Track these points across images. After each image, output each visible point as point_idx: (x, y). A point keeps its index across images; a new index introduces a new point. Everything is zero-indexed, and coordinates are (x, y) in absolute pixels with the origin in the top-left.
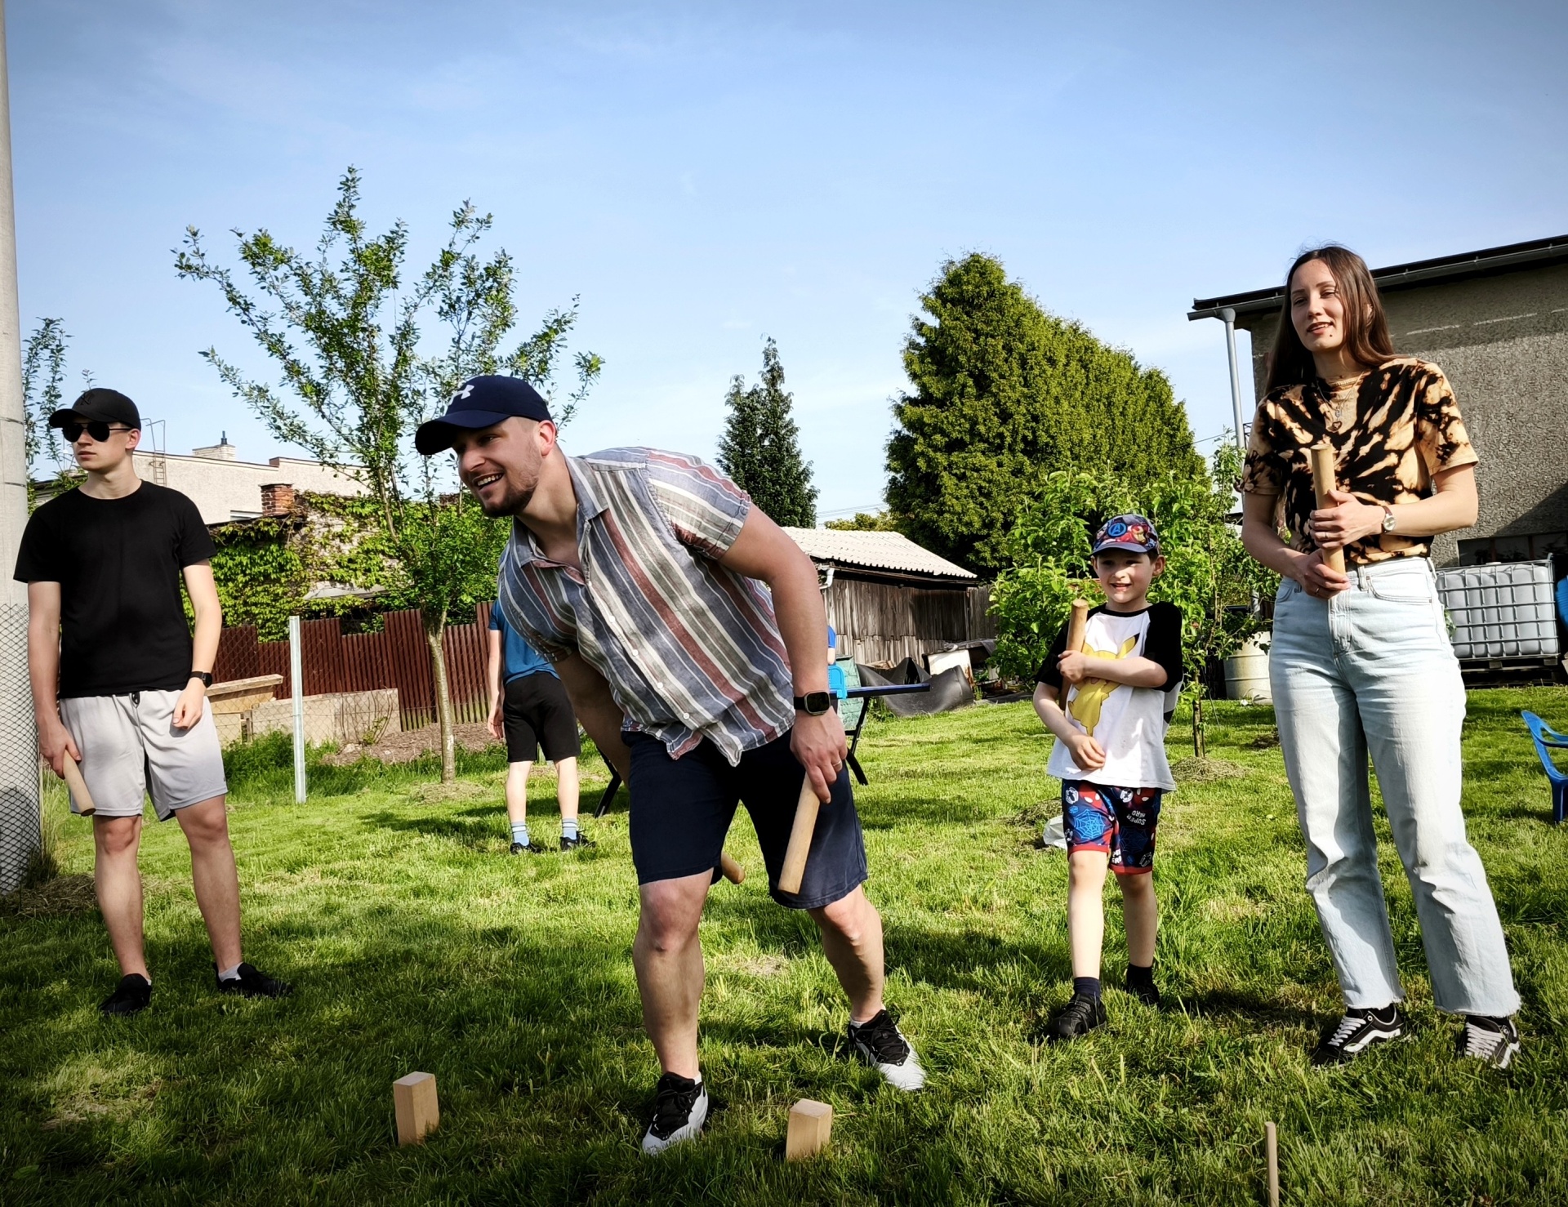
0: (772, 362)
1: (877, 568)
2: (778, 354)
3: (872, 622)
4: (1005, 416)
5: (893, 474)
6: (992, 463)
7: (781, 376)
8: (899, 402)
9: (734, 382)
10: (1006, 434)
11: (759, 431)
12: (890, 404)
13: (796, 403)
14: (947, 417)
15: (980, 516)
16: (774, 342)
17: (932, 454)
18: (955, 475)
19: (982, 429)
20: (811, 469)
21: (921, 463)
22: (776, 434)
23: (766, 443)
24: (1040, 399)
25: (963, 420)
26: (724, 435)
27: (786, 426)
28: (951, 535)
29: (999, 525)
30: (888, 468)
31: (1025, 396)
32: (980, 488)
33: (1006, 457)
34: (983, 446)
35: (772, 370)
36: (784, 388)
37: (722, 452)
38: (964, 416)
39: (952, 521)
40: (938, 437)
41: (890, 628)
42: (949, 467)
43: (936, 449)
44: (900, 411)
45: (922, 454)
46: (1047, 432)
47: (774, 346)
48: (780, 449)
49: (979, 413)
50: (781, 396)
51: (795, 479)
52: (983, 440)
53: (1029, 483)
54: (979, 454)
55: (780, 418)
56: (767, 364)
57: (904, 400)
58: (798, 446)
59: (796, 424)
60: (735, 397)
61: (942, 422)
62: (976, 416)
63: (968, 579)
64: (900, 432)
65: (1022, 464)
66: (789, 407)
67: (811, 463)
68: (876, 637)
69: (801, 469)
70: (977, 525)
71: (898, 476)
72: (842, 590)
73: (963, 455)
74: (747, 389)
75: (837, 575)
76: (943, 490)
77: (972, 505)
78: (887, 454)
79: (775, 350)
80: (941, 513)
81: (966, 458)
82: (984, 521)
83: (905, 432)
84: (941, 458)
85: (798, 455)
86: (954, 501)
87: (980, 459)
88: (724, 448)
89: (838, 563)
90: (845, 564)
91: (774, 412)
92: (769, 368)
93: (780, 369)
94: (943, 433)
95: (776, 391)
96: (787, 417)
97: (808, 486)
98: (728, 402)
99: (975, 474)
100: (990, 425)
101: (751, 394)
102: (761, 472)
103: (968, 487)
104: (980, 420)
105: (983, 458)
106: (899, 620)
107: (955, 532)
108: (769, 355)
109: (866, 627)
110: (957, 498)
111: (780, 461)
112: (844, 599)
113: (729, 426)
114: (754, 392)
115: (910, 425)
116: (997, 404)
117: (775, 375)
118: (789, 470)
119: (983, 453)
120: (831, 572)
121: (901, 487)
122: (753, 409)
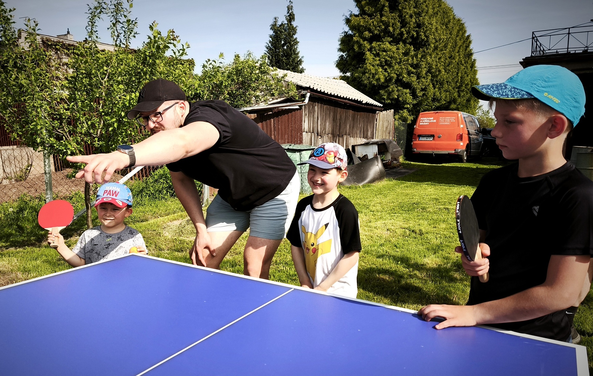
0: (290, 12)
1: (334, 96)
2: (294, 8)
3: (328, 126)
4: (404, 24)
5: (342, 53)
6: (394, 48)
7: (294, 19)
8: (348, 17)
9: (274, 20)
10: (405, 33)
11: (283, 42)
12: (344, 18)
13: (298, 30)
14: (373, 22)
15: (384, 76)
16: (292, 3)
17: (362, 41)
18: (373, 54)
19: (391, 29)
20: (303, 59)
21: (356, 47)
22: (290, 43)
23: (285, 48)
24: (423, 15)
25: (381, 24)
26: (268, 42)
27: (294, 41)
28: (368, 85)
29: (394, 80)
30: (340, 50)
31: (415, 13)
32: (386, 61)
33: (401, 45)
34: (390, 39)
35: (290, 15)
36: (294, 24)
37: (266, 49)
38: (382, 22)
39: (369, 77)
40: (367, 33)
41: (337, 130)
42: (370, 50)
43: (365, 39)
44: (348, 21)
45: (358, 42)
46: (425, 33)
47: (292, 4)
48: (291, 50)
49: (390, 20)
50: (293, 27)
51: (296, 63)
52: (392, 36)
53: (413, 59)
54: (387, 43)
55: (292, 37)
56: (288, 12)
57: (351, 16)
58: (298, 50)
59: (298, 40)
60: (273, 27)
61: (370, 25)
62: (389, 22)
63: (378, 106)
64: (347, 33)
65: (410, 49)
66: (296, 32)
67: (303, 57)
68: (330, 135)
69: (299, 59)
70: (382, 80)
71: (344, 54)
72: (313, 107)
73: (378, 43)
74: (279, 23)
75: (310, 98)
76: (366, 61)
77: (381, 70)
78: (340, 43)
79: (292, 6)
80: (364, 73)
81: (380, 45)
82: (386, 78)
83: (350, 32)
84: (367, 45)
85: (298, 53)
86: (372, 67)
87: (387, 45)
88: (267, 48)
89: (312, 90)
90: (316, 91)
91: (289, 34)
92: (289, 14)
93: (294, 15)
94: (370, 31)
95: (291, 25)
96: (295, 37)
97: (301, 67)
98: (271, 28)
99: (384, 53)
100: (396, 28)
101: (280, 26)
102: (282, 59)
103: (379, 60)
104: (391, 24)
105: (389, 45)
106: (343, 126)
107: (370, 83)
108: (289, 8)
109: (325, 129)
110: (373, 66)
111: (291, 56)
112: (314, 111)
113: (271, 39)
114: (282, 25)
115: (352, 28)
116: (400, 16)
117: (291, 17)
118: (294, 59)
119: (390, 43)
120: (308, 95)
121: (345, 60)
122: (281, 32)
